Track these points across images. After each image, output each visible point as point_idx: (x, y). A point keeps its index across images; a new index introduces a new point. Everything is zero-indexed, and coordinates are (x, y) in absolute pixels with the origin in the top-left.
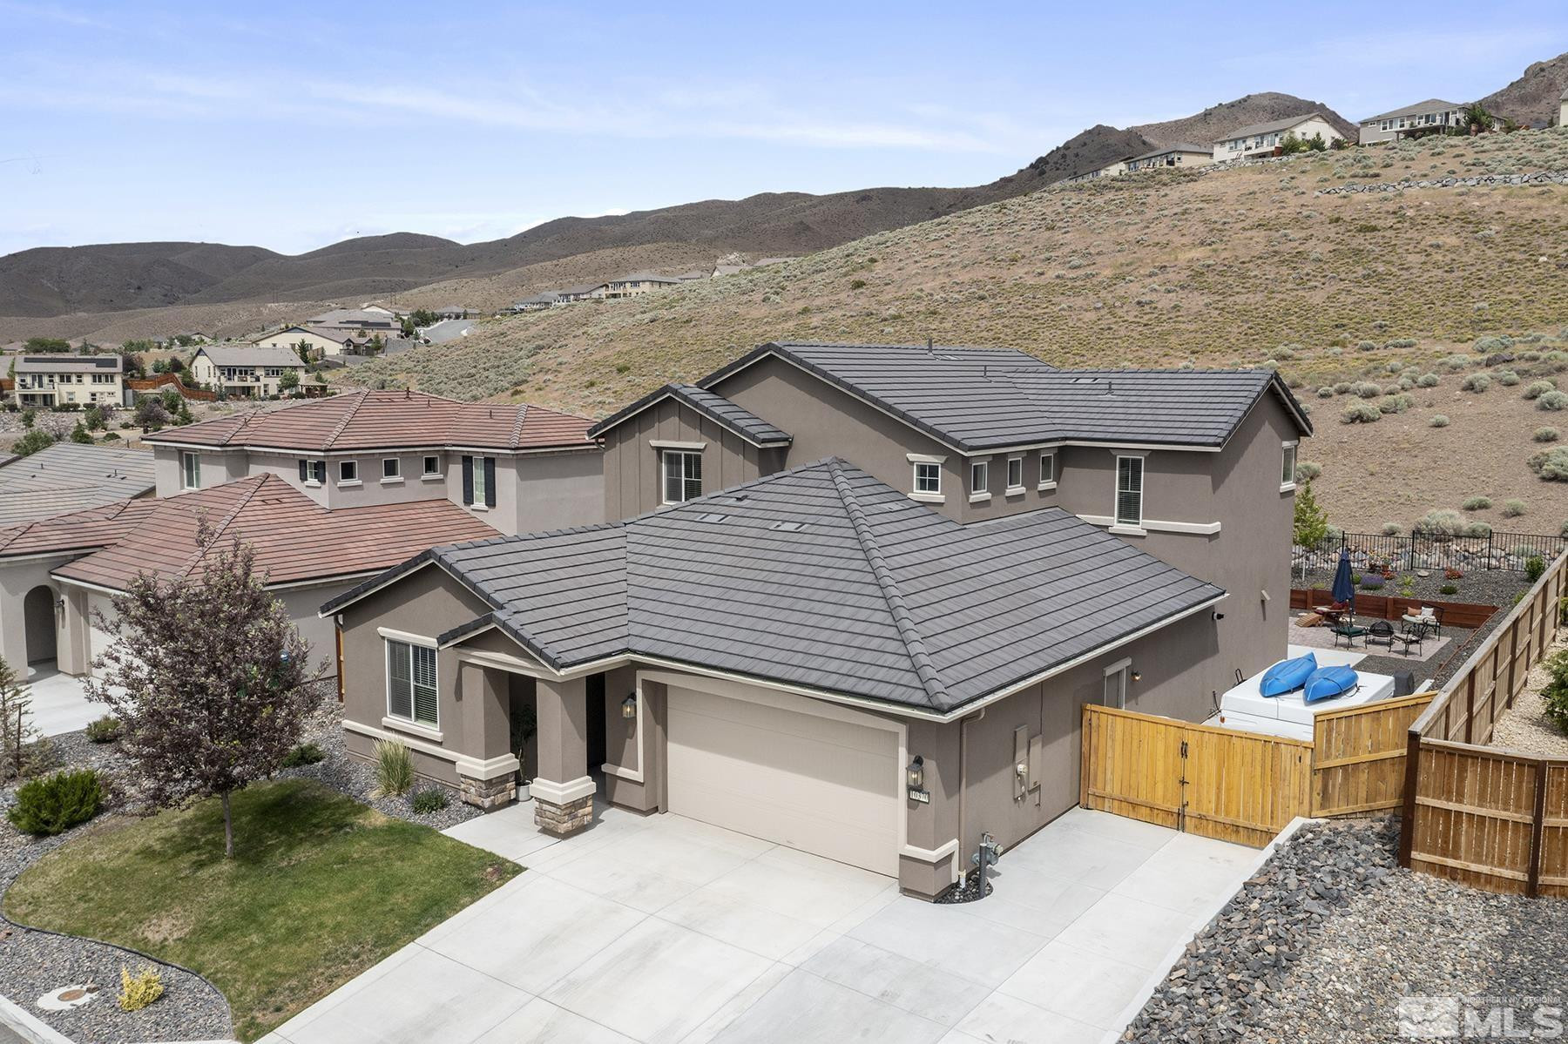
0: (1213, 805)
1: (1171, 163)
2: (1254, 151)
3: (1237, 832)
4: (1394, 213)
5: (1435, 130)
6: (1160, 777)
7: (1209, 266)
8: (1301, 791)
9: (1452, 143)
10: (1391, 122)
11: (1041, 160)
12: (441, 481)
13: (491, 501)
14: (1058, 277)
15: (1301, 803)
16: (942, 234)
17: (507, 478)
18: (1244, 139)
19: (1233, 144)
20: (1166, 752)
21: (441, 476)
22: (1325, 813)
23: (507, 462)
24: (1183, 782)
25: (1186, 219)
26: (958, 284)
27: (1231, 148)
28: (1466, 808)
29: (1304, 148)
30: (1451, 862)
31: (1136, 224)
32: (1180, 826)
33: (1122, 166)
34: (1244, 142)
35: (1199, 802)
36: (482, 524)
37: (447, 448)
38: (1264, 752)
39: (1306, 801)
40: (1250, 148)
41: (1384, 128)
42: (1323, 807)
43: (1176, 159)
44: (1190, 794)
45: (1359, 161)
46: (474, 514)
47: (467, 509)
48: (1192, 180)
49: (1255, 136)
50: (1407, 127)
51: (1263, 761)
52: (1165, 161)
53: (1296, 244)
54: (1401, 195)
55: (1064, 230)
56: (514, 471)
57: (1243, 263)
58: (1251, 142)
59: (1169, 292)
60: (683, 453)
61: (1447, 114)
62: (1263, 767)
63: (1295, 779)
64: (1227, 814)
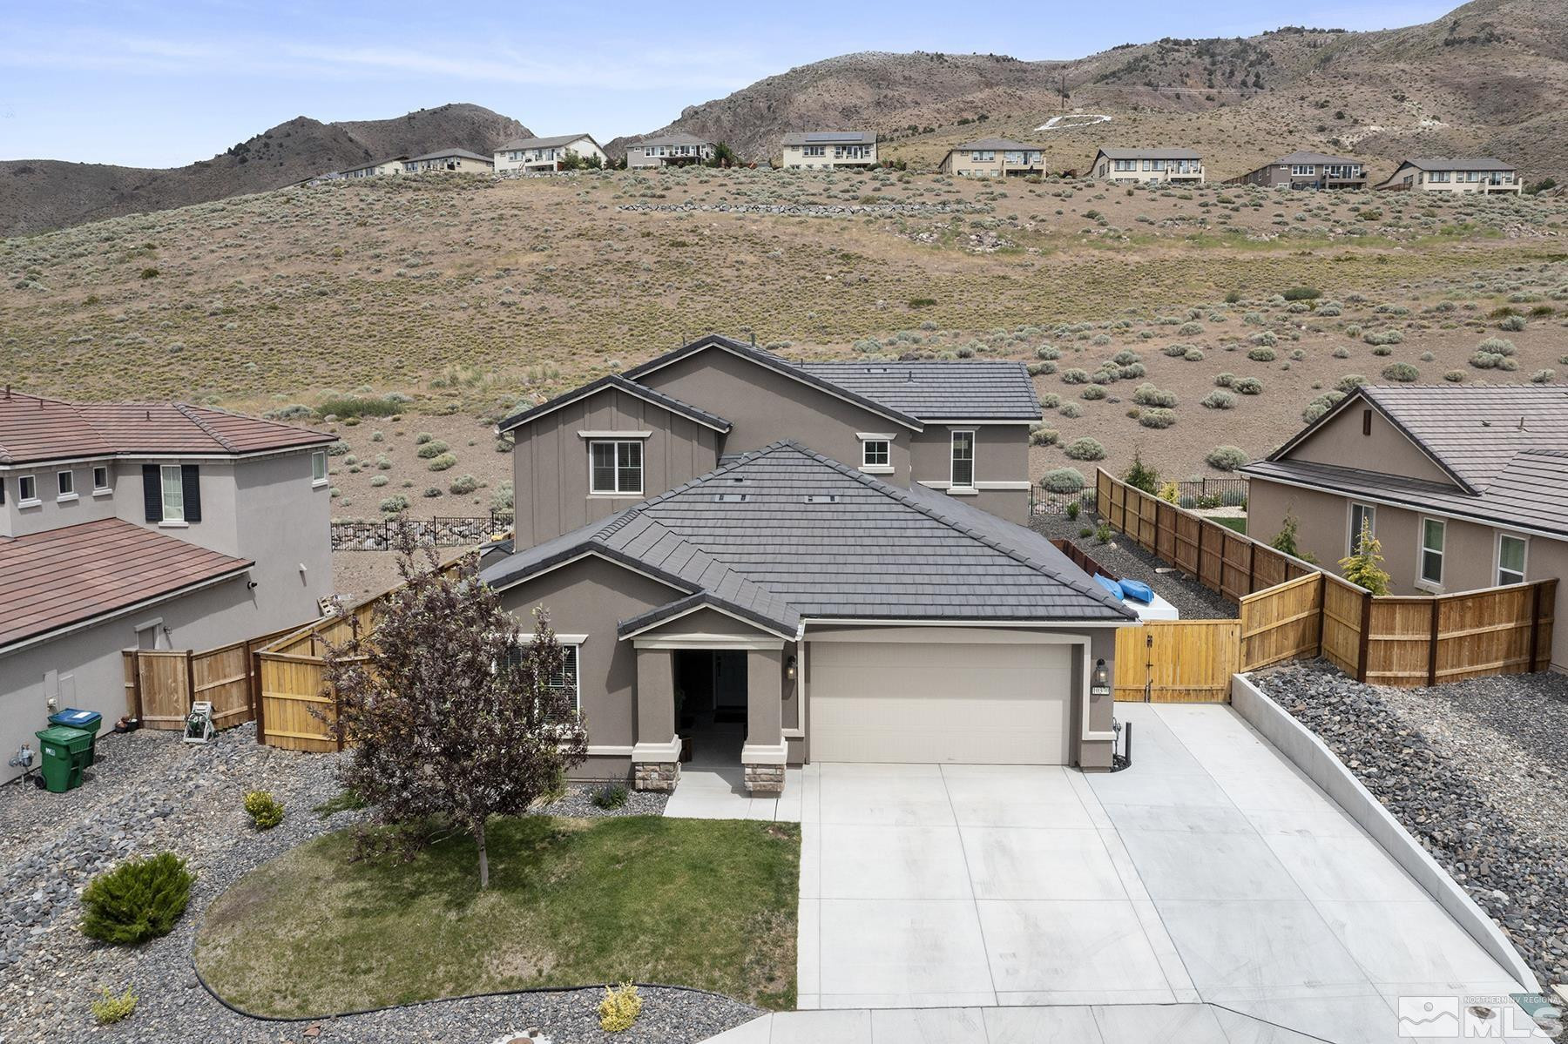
0: (1171, 679)
1: (451, 167)
2: (534, 163)
3: (1189, 694)
4: (692, 231)
5: (692, 161)
6: (1131, 665)
7: (551, 271)
8: (1233, 656)
9: (713, 173)
10: (653, 149)
11: (240, 146)
12: (109, 496)
13: (193, 512)
14: (399, 275)
15: (1233, 664)
16: (229, 221)
17: (217, 489)
18: (523, 151)
19: (512, 155)
20: (1136, 646)
21: (109, 491)
22: (1249, 668)
23: (218, 468)
24: (1149, 666)
25: (506, 224)
26: (283, 278)
27: (511, 158)
28: (1396, 637)
29: (583, 165)
30: (1388, 674)
31: (456, 225)
32: (1147, 699)
33: (398, 165)
34: (523, 154)
35: (1161, 678)
36: (179, 544)
37: (118, 457)
38: (1207, 633)
39: (1237, 663)
40: (530, 160)
41: (648, 154)
42: (1247, 665)
43: (455, 164)
44: (1154, 673)
45: (640, 182)
46: (164, 532)
47: (152, 527)
48: (489, 186)
49: (533, 149)
50: (667, 155)
51: (1207, 639)
52: (446, 165)
53: (622, 254)
54: (691, 215)
55: (380, 227)
56: (233, 478)
57: (582, 269)
58: (529, 155)
59: (525, 294)
60: (616, 443)
61: (698, 147)
62: (1207, 644)
63: (1229, 649)
64: (1181, 683)
